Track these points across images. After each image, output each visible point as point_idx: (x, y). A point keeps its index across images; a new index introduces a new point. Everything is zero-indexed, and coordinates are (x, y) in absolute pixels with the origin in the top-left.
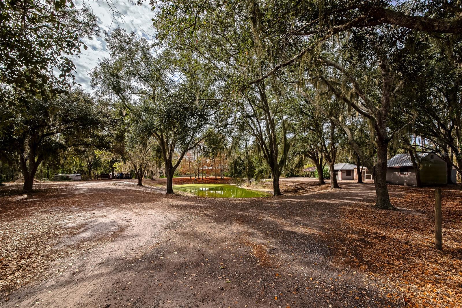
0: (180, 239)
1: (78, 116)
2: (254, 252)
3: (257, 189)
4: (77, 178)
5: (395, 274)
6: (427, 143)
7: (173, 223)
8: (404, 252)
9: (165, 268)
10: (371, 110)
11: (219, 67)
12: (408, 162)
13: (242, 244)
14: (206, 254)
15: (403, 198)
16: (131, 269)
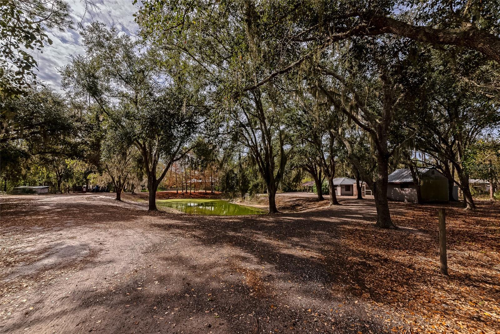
0: (163, 265)
1: (45, 120)
2: (246, 280)
3: (251, 205)
4: (43, 192)
5: (399, 303)
6: (427, 157)
7: (154, 246)
8: (407, 277)
9: (142, 301)
10: (372, 123)
11: (210, 70)
12: (408, 178)
13: (233, 271)
14: (192, 283)
15: (405, 216)
16: (102, 303)
